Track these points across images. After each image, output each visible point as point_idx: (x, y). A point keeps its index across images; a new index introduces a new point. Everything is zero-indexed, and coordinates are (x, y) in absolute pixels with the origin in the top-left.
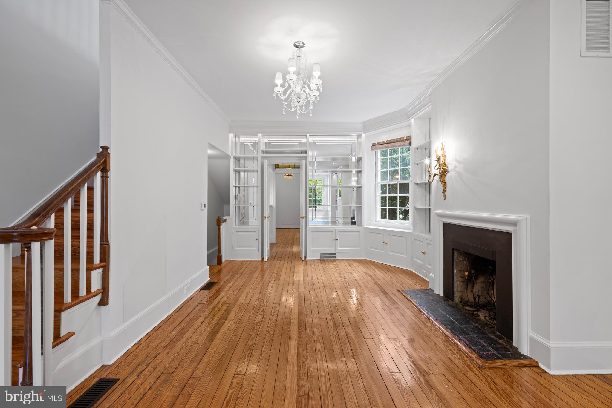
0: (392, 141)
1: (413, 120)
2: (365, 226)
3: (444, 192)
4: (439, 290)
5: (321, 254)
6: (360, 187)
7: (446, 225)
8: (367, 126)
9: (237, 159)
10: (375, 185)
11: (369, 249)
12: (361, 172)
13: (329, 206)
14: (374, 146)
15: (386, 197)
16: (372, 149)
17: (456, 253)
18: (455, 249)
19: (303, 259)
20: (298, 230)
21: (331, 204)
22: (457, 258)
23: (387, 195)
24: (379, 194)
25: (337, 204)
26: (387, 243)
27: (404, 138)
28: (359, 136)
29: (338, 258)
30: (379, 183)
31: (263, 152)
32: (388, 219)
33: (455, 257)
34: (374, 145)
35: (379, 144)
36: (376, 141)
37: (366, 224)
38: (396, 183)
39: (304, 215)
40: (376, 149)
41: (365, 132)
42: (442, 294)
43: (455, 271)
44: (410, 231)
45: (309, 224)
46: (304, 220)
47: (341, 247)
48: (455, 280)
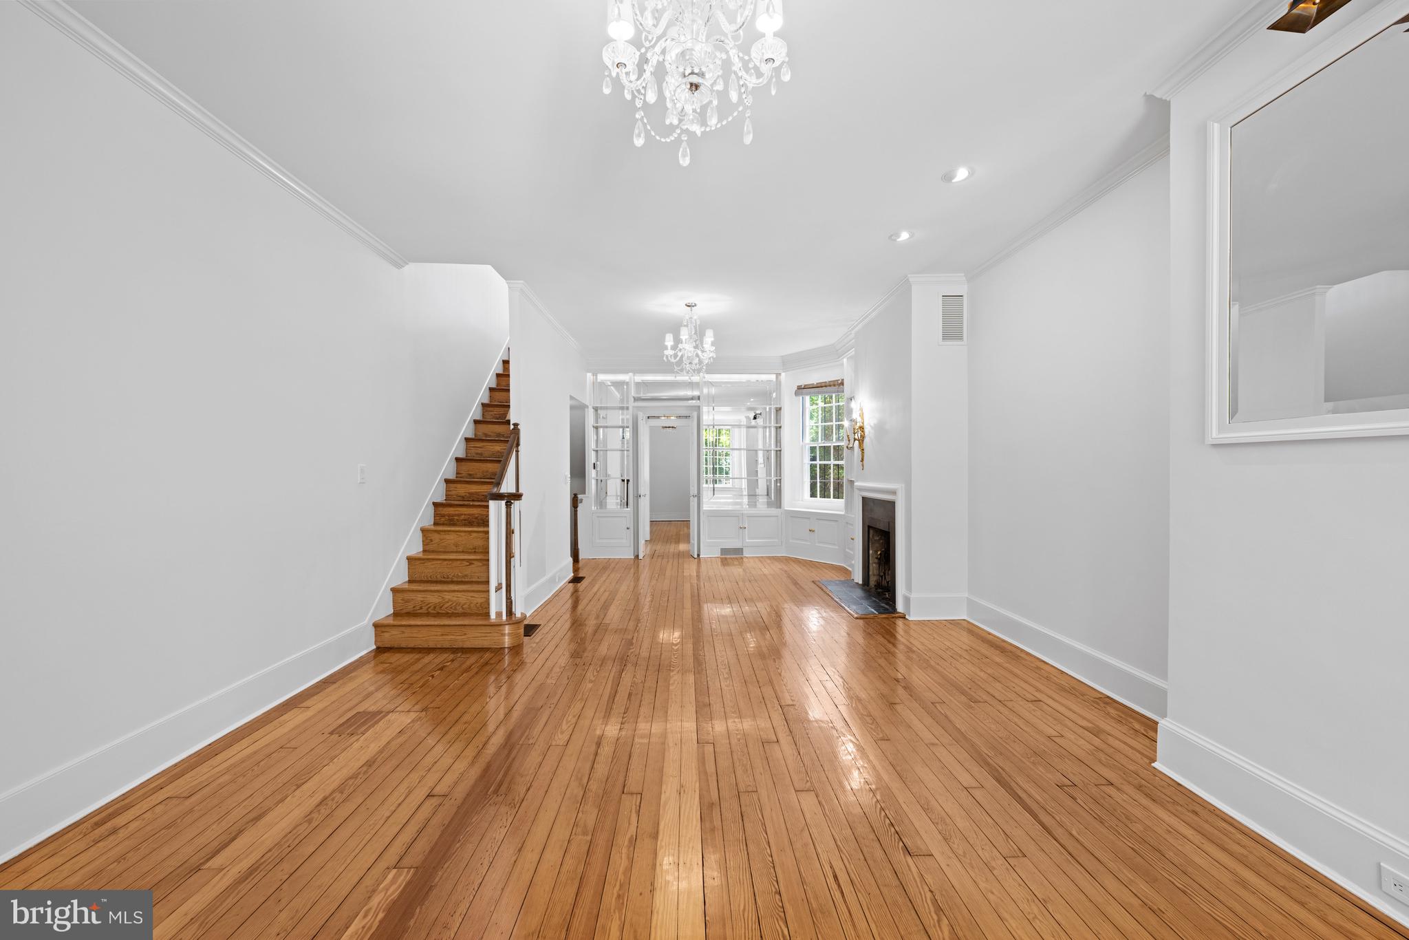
0: (823, 384)
1: (845, 360)
2: (786, 509)
3: (862, 460)
4: (858, 578)
5: (722, 549)
6: (780, 451)
7: (864, 499)
8: (788, 363)
9: (596, 409)
10: (802, 448)
11: (791, 541)
12: (780, 427)
13: (745, 478)
14: (801, 389)
15: (815, 466)
16: (796, 394)
17: (871, 532)
18: (871, 527)
19: (696, 556)
20: (687, 523)
21: (747, 476)
22: (873, 536)
23: (818, 462)
24: (807, 461)
25: (757, 476)
26: (813, 531)
27: (837, 380)
28: (778, 375)
29: (746, 554)
30: (808, 444)
31: (636, 399)
32: (820, 497)
33: (871, 536)
34: (799, 388)
35: (806, 387)
36: (803, 383)
37: (788, 504)
38: (830, 445)
39: (696, 493)
40: (802, 394)
41: (785, 370)
42: (861, 582)
43: (871, 552)
44: (843, 513)
45: (704, 506)
46: (696, 499)
47: (749, 538)
48: (871, 562)
